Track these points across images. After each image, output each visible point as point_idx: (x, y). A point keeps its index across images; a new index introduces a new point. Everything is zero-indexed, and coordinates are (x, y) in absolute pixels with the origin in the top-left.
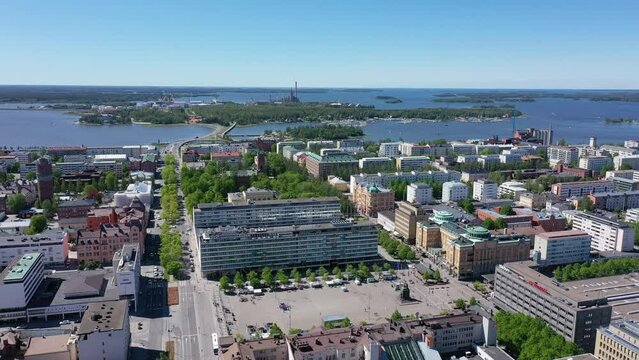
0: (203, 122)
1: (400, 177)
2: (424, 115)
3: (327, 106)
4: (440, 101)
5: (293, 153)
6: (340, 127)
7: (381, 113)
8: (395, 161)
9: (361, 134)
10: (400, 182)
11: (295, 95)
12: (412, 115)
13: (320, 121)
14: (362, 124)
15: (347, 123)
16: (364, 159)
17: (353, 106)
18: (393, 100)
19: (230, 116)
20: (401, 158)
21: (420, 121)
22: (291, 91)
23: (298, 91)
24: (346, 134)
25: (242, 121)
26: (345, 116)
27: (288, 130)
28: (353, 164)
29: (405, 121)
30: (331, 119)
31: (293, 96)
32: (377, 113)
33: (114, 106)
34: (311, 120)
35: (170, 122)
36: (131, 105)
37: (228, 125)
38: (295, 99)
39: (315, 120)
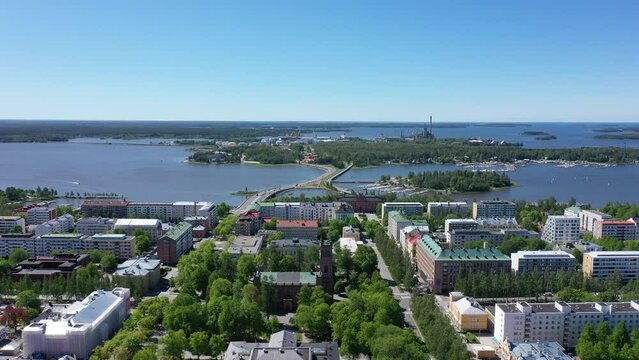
0: (316, 162)
1: (606, 317)
2: (591, 156)
3: (465, 143)
4: (605, 137)
5: (401, 225)
6: (479, 174)
7: (533, 154)
8: (579, 257)
9: (508, 184)
10: (608, 331)
11: (429, 130)
12: (574, 156)
13: (454, 163)
14: (509, 167)
15: (488, 167)
16: (521, 254)
17: (497, 143)
18: (544, 136)
19: (348, 155)
20: (594, 254)
21: (586, 164)
22: (425, 126)
23: (432, 126)
24: (487, 184)
25: (360, 162)
26: (487, 157)
27: (411, 176)
28: (500, 264)
29: (566, 165)
30: (469, 161)
31: (427, 131)
32: (529, 153)
33: (237, 142)
34: (444, 162)
35: (280, 162)
36: (256, 141)
37: (342, 167)
38: (428, 135)
39: (449, 161)
